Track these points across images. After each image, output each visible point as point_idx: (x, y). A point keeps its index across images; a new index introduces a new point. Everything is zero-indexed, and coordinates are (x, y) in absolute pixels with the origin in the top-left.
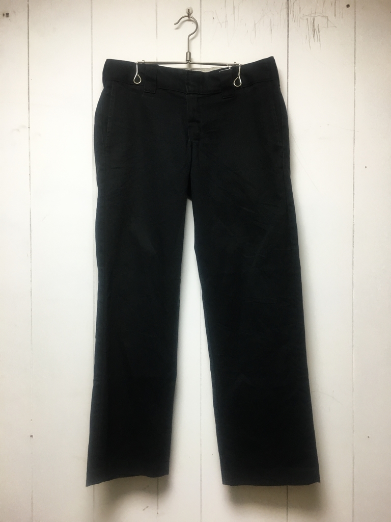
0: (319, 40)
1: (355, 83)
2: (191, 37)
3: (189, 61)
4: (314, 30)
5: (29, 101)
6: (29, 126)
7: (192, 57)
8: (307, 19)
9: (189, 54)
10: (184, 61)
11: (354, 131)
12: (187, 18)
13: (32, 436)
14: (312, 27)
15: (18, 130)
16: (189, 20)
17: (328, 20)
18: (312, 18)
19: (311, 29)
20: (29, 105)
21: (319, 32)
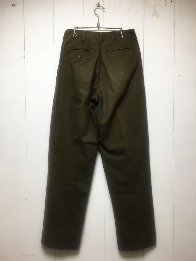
0: (158, 17)
1: (175, 37)
3: (99, 27)
6: (25, 57)
8: (153, 7)
10: (97, 27)
13: (27, 199)
14: (155, 11)
15: (19, 59)
17: (162, 8)
18: (155, 7)
19: (155, 12)
20: (24, 47)
21: (158, 13)
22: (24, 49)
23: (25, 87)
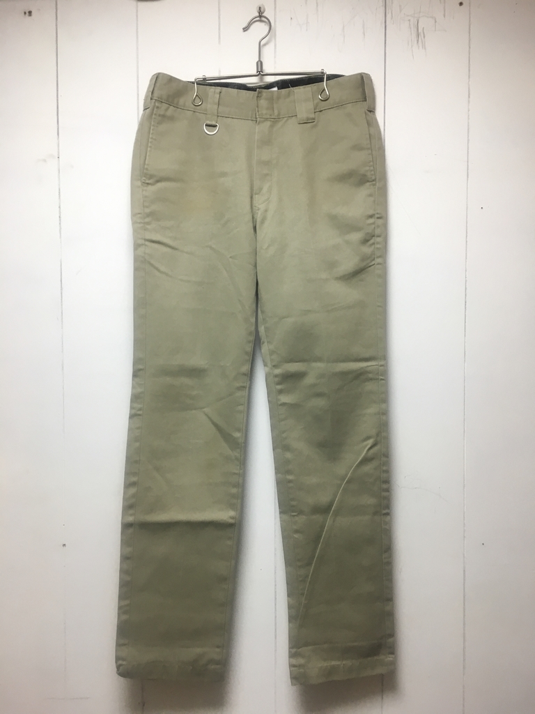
0: (424, 47)
1: (469, 102)
2: (263, 42)
3: (260, 73)
4: (418, 35)
5: (58, 124)
6: (59, 155)
7: (264, 67)
8: (409, 20)
9: (260, 64)
10: (254, 72)
11: (468, 162)
12: (258, 19)
13: (64, 545)
14: (416, 30)
15: (45, 161)
16: (261, 21)
17: (436, 22)
18: (416, 19)
19: (414, 35)
20: (58, 128)
21: (424, 37)
22: (58, 133)
23: (61, 237)
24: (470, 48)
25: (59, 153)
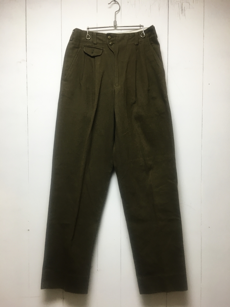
0: (185, 15)
1: (204, 39)
2: (116, 13)
3: (115, 27)
4: (182, 10)
5: (26, 46)
6: (27, 60)
7: (117, 23)
8: (179, 4)
9: (115, 22)
10: (113, 26)
11: (203, 64)
12: (114, 2)
13: (29, 230)
15: (20, 62)
16: (115, 3)
17: (190, 5)
18: (181, 3)
19: (180, 9)
20: (26, 48)
21: (185, 11)
22: (26, 50)
23: (27, 96)
24: (204, 16)
25: (27, 59)
